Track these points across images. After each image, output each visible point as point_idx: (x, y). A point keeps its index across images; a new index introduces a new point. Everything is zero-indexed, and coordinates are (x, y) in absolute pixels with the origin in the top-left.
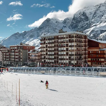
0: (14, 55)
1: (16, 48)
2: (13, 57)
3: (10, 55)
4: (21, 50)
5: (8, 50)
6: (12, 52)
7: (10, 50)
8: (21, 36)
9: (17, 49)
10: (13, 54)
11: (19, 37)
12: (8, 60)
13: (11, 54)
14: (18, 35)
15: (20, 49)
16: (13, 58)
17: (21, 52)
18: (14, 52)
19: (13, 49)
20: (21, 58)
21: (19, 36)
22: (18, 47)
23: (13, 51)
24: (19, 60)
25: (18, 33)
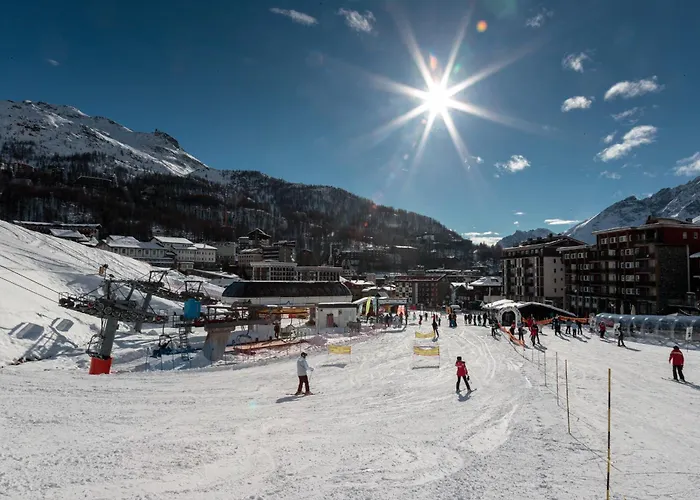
0: (618, 271)
1: (624, 239)
2: (612, 277)
3: (597, 270)
4: (652, 248)
5: (587, 250)
6: (608, 258)
7: (595, 249)
8: (643, 210)
9: (631, 245)
10: (612, 265)
11: (636, 215)
12: (587, 294)
13: (604, 267)
14: (630, 209)
15: (648, 242)
16: (612, 283)
17: (652, 256)
18: (617, 258)
19: (613, 246)
20: (653, 284)
21: (635, 211)
22: (634, 233)
23: (611, 252)
24: (641, 290)
25: (632, 198)
